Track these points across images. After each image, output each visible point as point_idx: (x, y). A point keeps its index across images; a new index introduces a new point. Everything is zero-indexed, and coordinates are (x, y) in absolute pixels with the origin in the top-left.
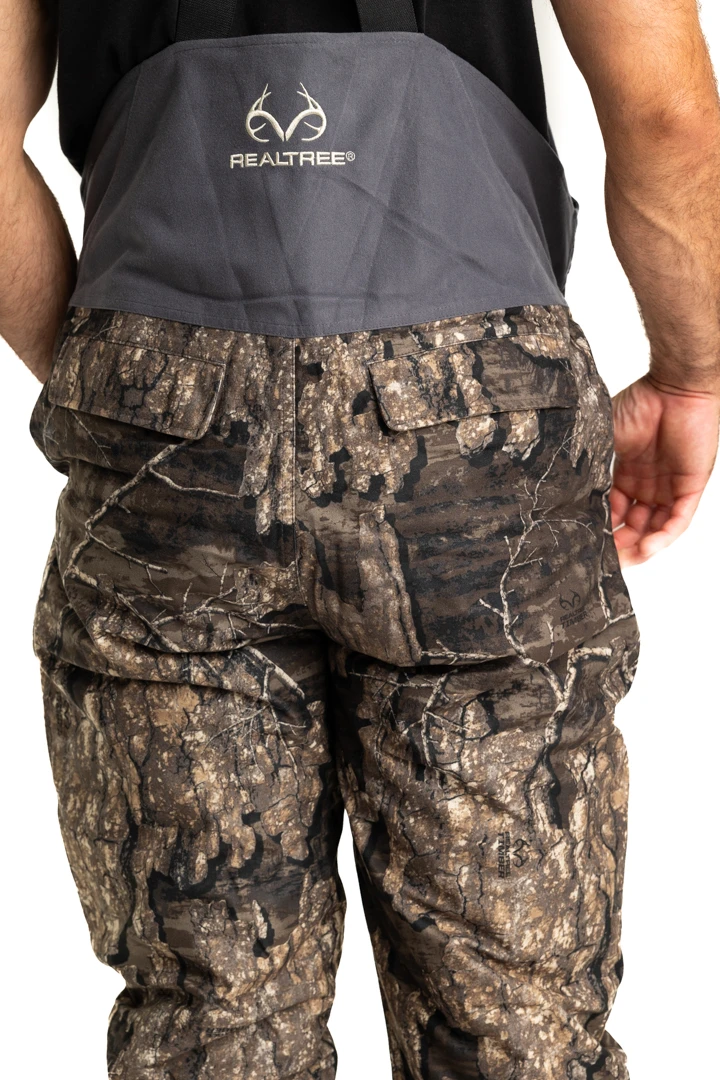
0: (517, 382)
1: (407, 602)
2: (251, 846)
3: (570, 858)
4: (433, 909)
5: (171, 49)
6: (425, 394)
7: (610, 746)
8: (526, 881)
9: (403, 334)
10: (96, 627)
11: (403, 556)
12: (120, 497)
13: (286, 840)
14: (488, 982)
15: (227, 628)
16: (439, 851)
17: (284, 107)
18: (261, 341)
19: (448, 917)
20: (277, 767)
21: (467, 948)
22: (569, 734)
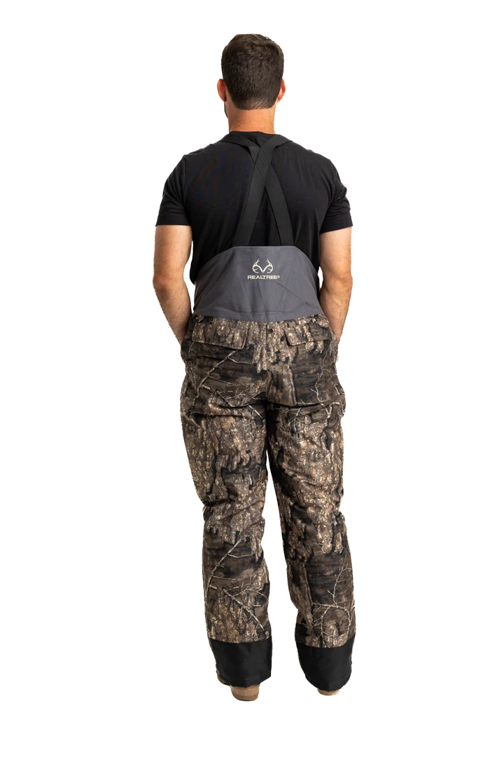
0: (318, 333)
1: (294, 389)
2: (248, 459)
3: (331, 458)
4: (296, 472)
5: (232, 249)
6: (298, 336)
7: (339, 430)
8: (320, 463)
9: (291, 321)
10: (210, 401)
11: (294, 378)
12: (219, 365)
13: (257, 458)
14: (310, 492)
15: (246, 400)
16: (298, 456)
17: (263, 264)
18: (256, 323)
19: (300, 474)
20: (255, 438)
21: (305, 482)
22: (331, 424)
